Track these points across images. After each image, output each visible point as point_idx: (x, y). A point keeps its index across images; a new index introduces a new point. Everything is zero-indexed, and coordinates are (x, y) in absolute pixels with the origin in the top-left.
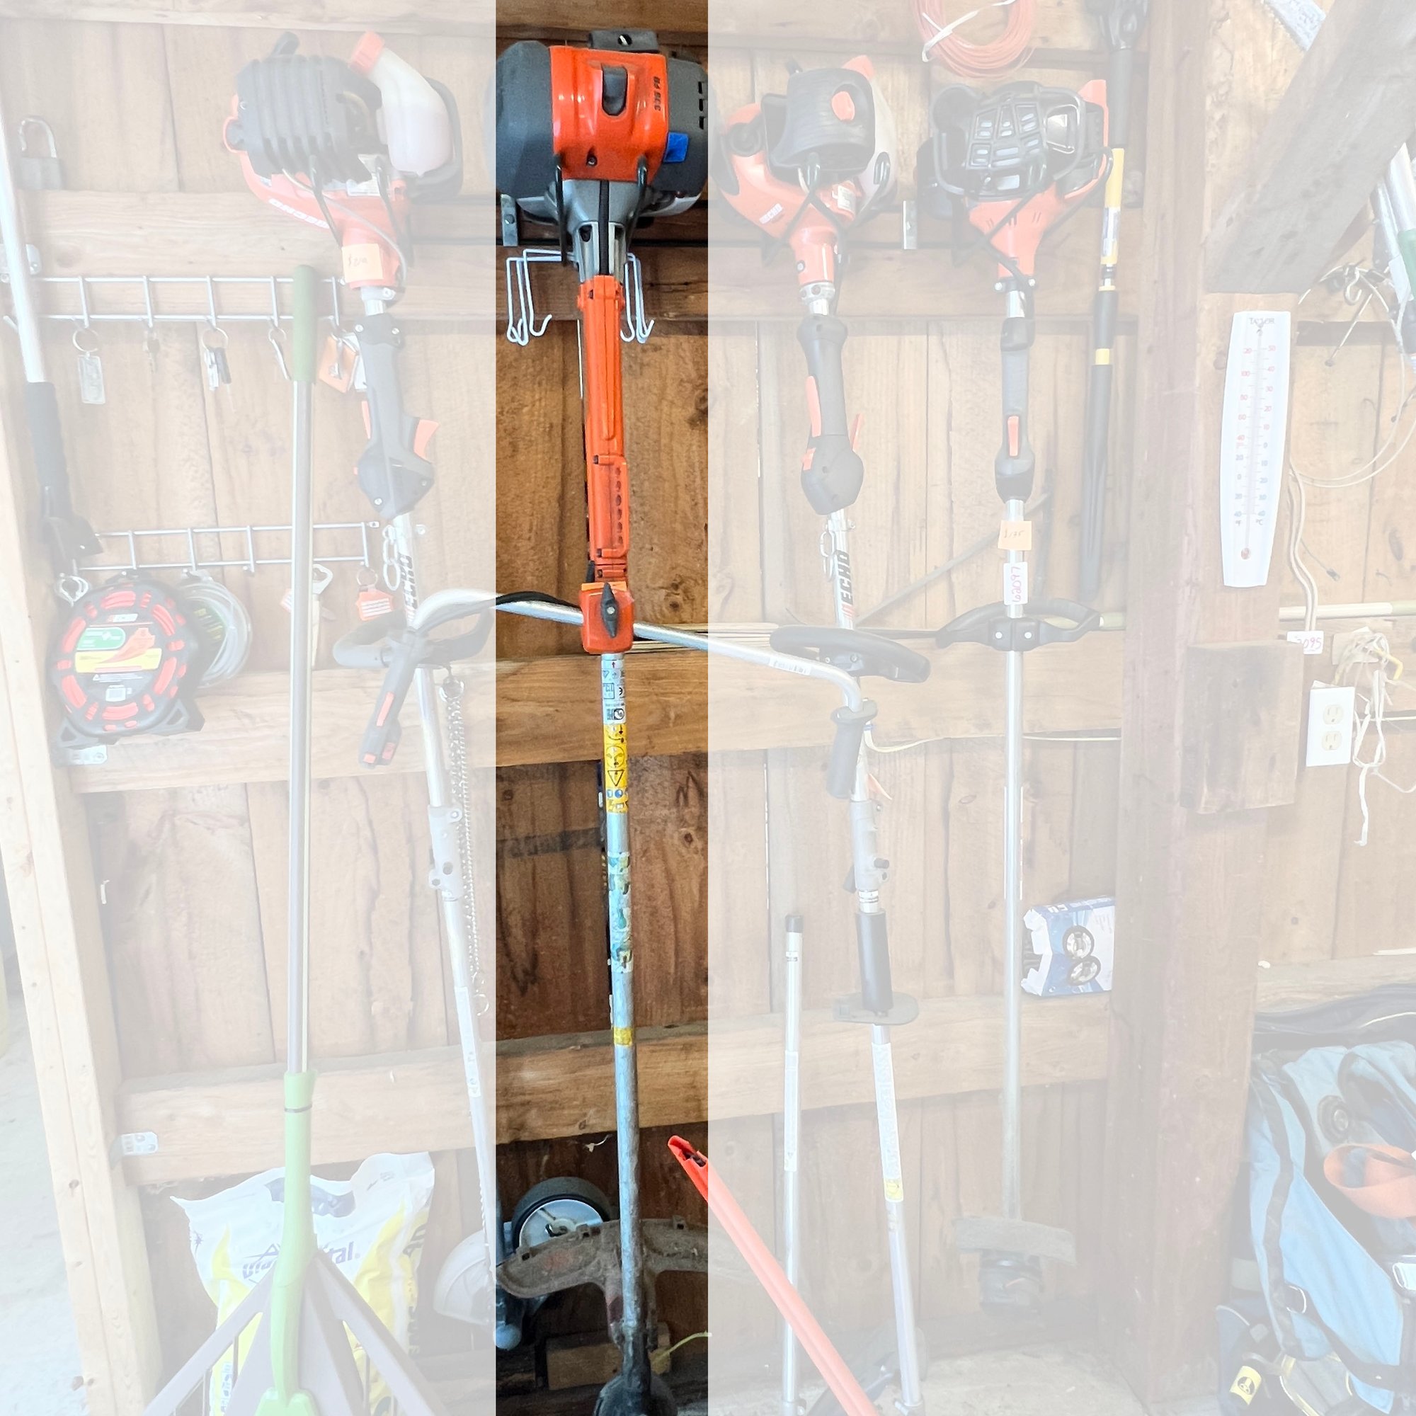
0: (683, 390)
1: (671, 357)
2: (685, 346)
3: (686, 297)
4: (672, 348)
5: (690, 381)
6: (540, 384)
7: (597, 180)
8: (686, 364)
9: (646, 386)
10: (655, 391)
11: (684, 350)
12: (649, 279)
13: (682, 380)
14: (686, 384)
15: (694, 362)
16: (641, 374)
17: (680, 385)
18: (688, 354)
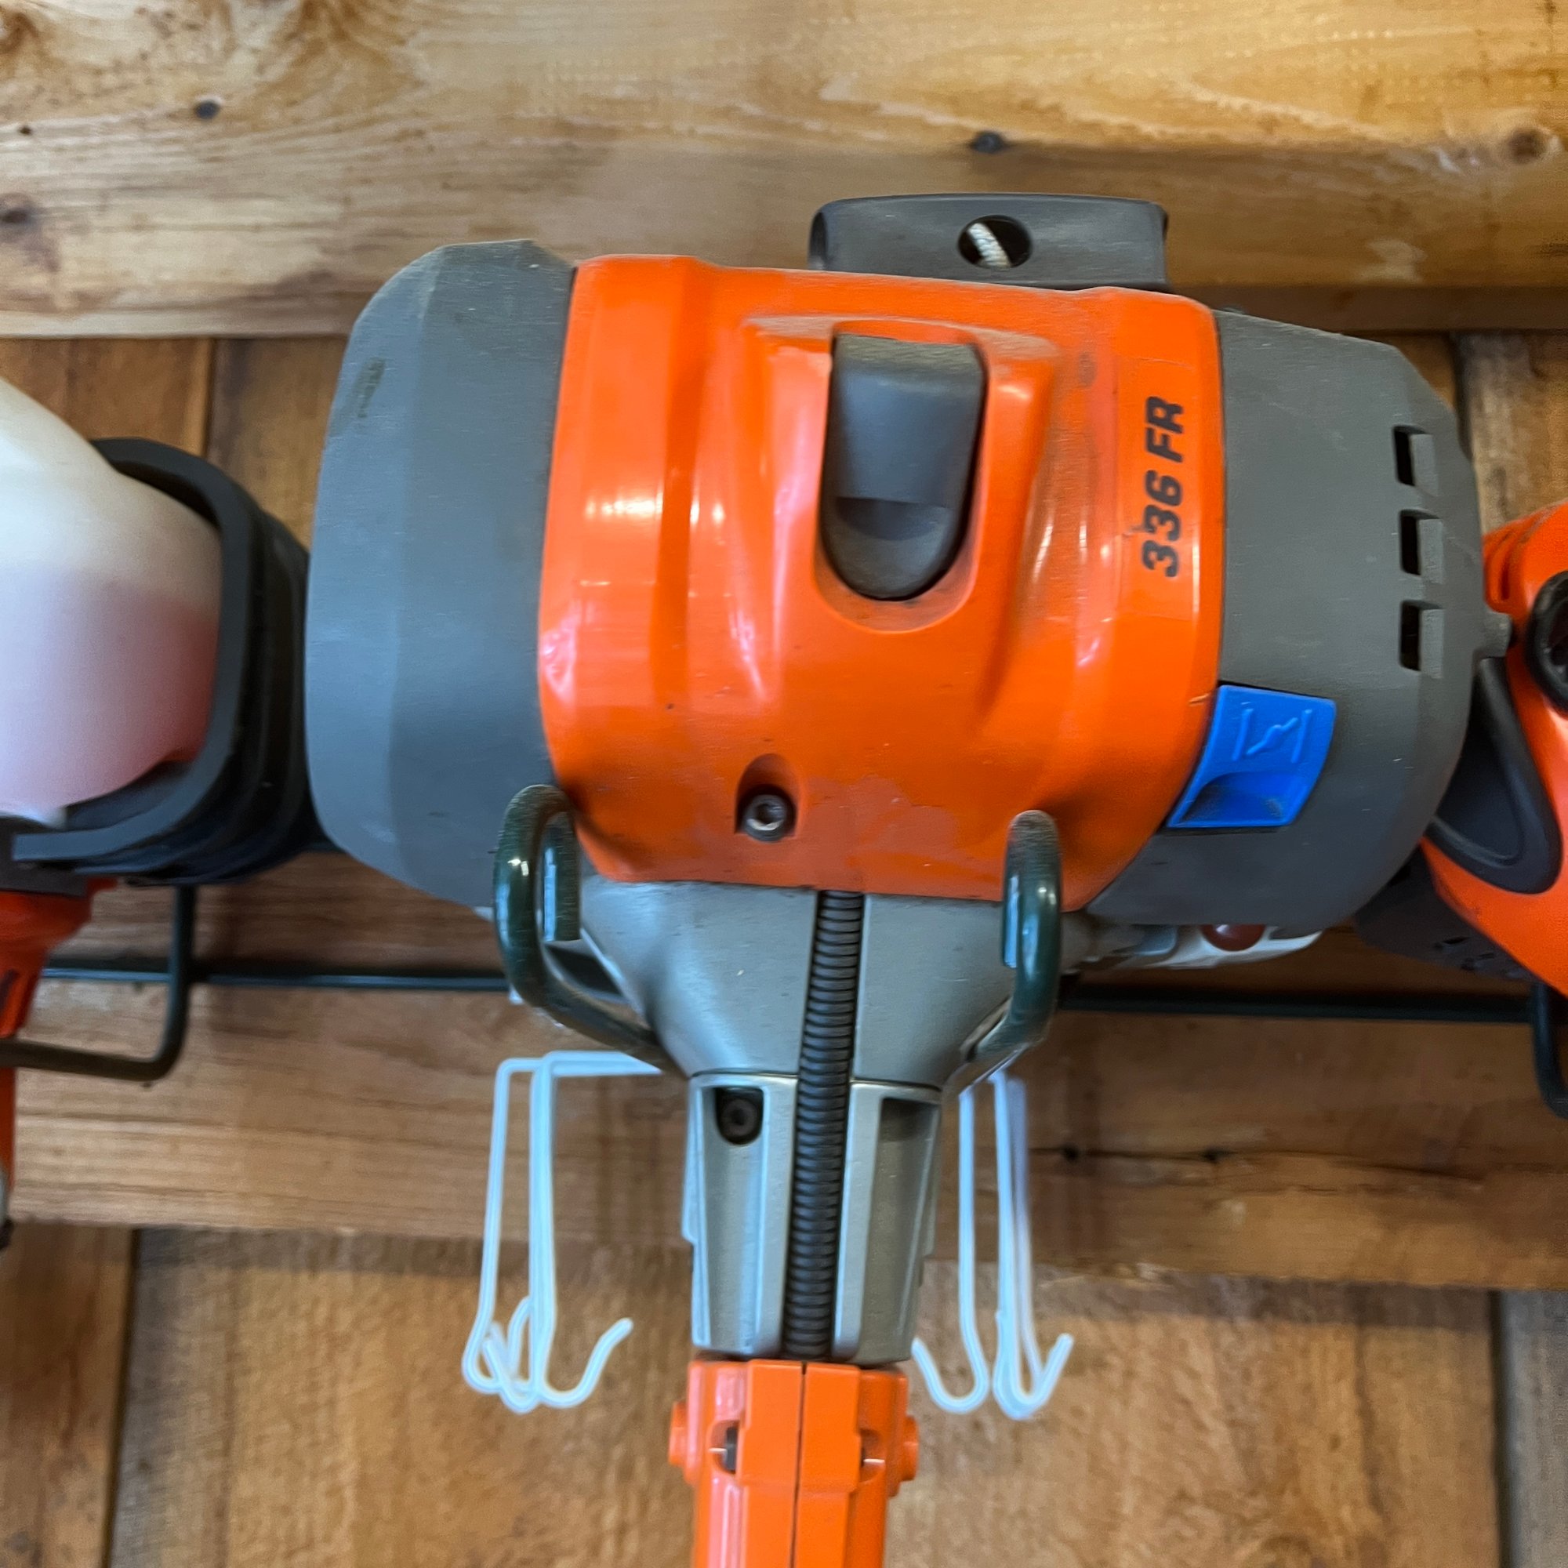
0: (1188, 1532)
1: (1141, 1399)
2: (1201, 1359)
3: (1209, 1206)
4: (1146, 1366)
5: (1215, 1500)
6: (626, 1473)
7: (805, 889)
8: (1200, 1426)
9: (1032, 1508)
10: (1073, 1529)
11: (1193, 1375)
12: (1062, 1133)
13: (1183, 1496)
14: (1196, 1511)
15: (1232, 1424)
16: (1018, 1460)
17: (1170, 1512)
18: (1210, 1390)
